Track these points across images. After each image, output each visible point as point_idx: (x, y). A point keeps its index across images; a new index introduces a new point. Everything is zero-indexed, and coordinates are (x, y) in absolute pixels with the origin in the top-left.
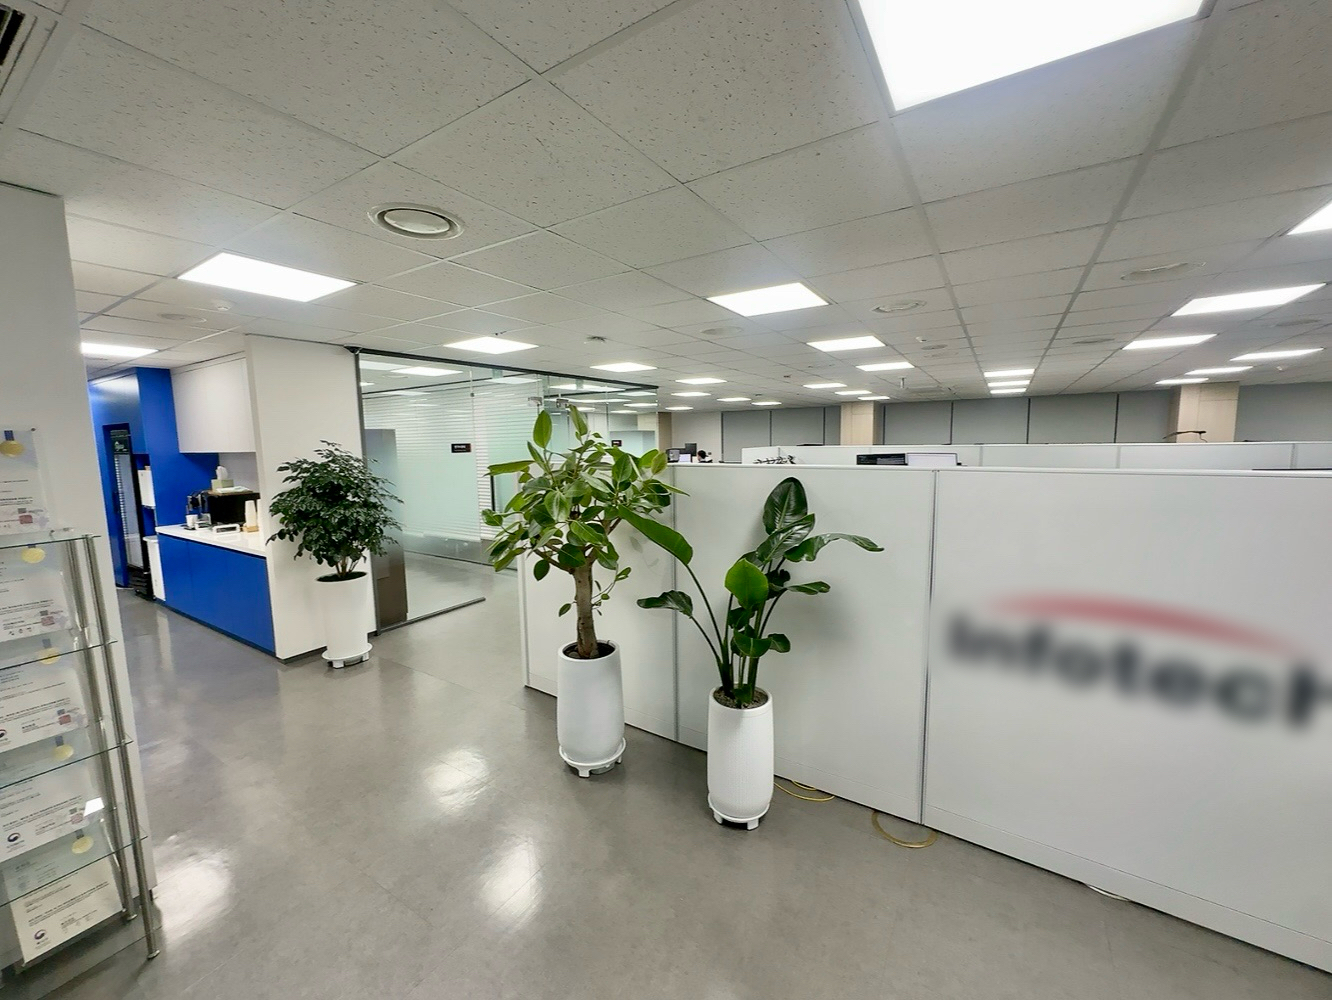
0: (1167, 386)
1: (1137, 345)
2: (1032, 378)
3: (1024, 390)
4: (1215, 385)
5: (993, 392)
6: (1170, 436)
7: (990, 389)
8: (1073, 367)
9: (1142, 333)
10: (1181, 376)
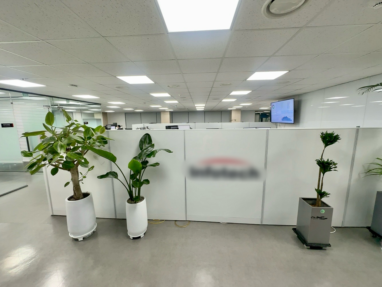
0: (230, 110)
1: (224, 100)
2: (205, 107)
3: (203, 110)
4: (237, 110)
5: (197, 110)
6: (230, 121)
8: (213, 105)
9: (225, 98)
10: (232, 108)
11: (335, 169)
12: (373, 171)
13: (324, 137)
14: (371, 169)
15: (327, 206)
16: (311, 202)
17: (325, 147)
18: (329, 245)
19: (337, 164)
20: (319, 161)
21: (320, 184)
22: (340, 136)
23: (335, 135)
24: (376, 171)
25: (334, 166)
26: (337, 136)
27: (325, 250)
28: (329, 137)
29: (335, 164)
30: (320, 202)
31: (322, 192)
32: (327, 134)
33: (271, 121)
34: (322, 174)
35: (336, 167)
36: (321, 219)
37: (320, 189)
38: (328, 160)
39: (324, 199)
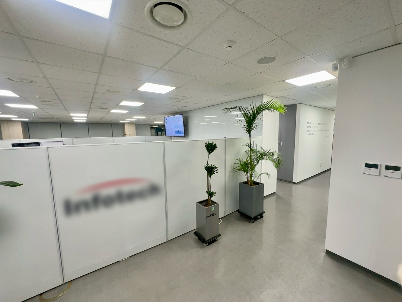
0: (122, 123)
1: (113, 111)
2: (87, 117)
3: (85, 121)
4: (131, 123)
5: (75, 121)
6: (124, 135)
7: (73, 120)
8: (98, 115)
9: (114, 108)
10: (124, 120)
11: (217, 172)
12: (236, 169)
13: (207, 146)
14: (235, 168)
15: (215, 203)
16: (204, 203)
17: (209, 154)
18: (220, 235)
19: (217, 167)
20: (206, 167)
21: (209, 186)
22: (217, 145)
23: (214, 144)
24: (237, 169)
25: (216, 169)
26: (215, 145)
27: (218, 240)
28: (211, 146)
29: (216, 168)
30: (210, 201)
31: (211, 192)
32: (209, 144)
33: (166, 135)
34: (209, 177)
35: (217, 170)
36: (213, 216)
37: (209, 190)
38: (212, 165)
39: (213, 199)
